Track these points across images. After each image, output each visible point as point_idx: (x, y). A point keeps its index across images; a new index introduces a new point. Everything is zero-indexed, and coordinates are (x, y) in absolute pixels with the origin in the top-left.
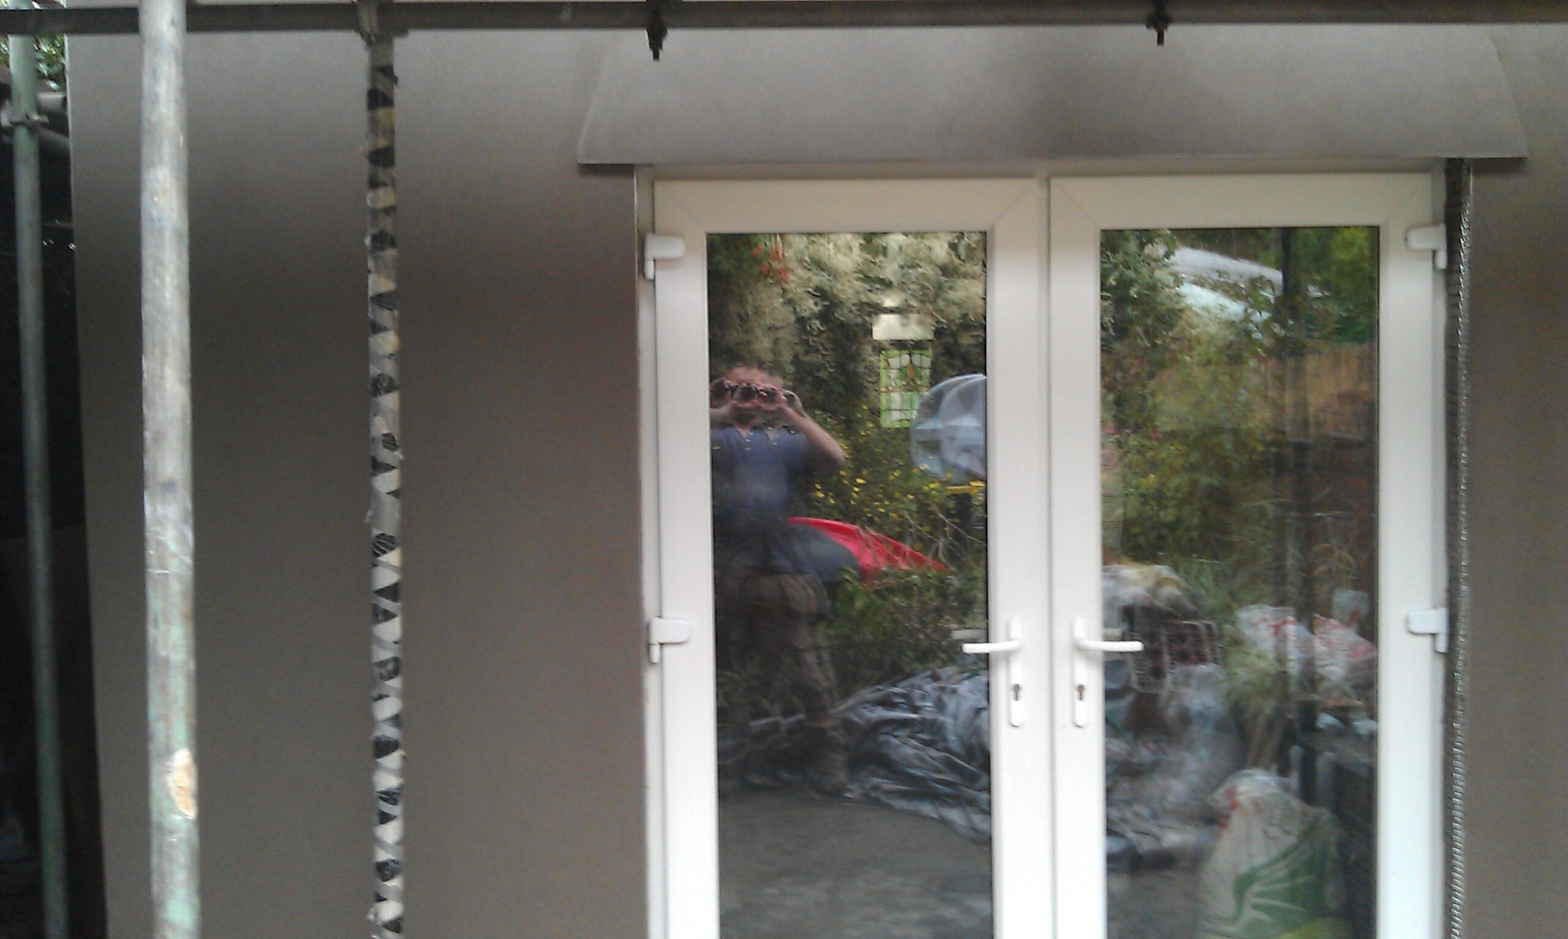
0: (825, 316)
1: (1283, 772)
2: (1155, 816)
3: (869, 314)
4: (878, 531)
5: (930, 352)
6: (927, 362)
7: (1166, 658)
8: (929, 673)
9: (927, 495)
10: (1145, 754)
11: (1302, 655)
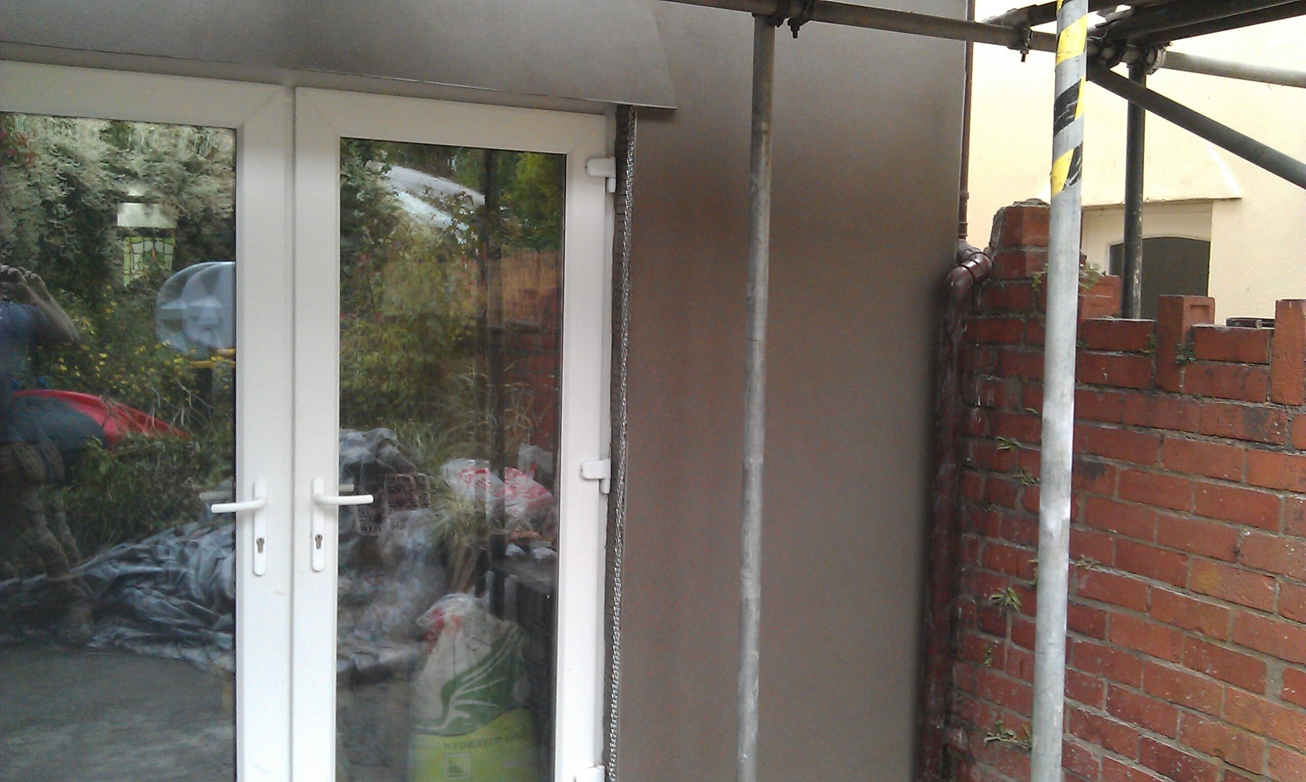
0: (71, 201)
1: (479, 593)
2: (374, 638)
3: (115, 201)
4: (122, 402)
5: (173, 240)
6: (169, 249)
7: (386, 505)
8: (172, 529)
9: (171, 369)
10: (367, 587)
11: (494, 498)
